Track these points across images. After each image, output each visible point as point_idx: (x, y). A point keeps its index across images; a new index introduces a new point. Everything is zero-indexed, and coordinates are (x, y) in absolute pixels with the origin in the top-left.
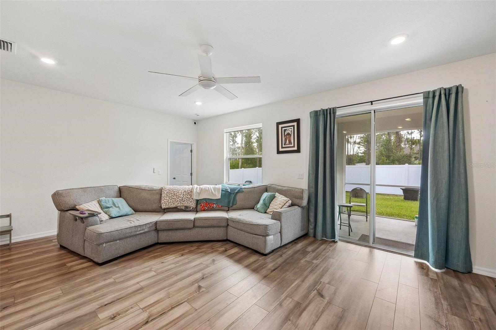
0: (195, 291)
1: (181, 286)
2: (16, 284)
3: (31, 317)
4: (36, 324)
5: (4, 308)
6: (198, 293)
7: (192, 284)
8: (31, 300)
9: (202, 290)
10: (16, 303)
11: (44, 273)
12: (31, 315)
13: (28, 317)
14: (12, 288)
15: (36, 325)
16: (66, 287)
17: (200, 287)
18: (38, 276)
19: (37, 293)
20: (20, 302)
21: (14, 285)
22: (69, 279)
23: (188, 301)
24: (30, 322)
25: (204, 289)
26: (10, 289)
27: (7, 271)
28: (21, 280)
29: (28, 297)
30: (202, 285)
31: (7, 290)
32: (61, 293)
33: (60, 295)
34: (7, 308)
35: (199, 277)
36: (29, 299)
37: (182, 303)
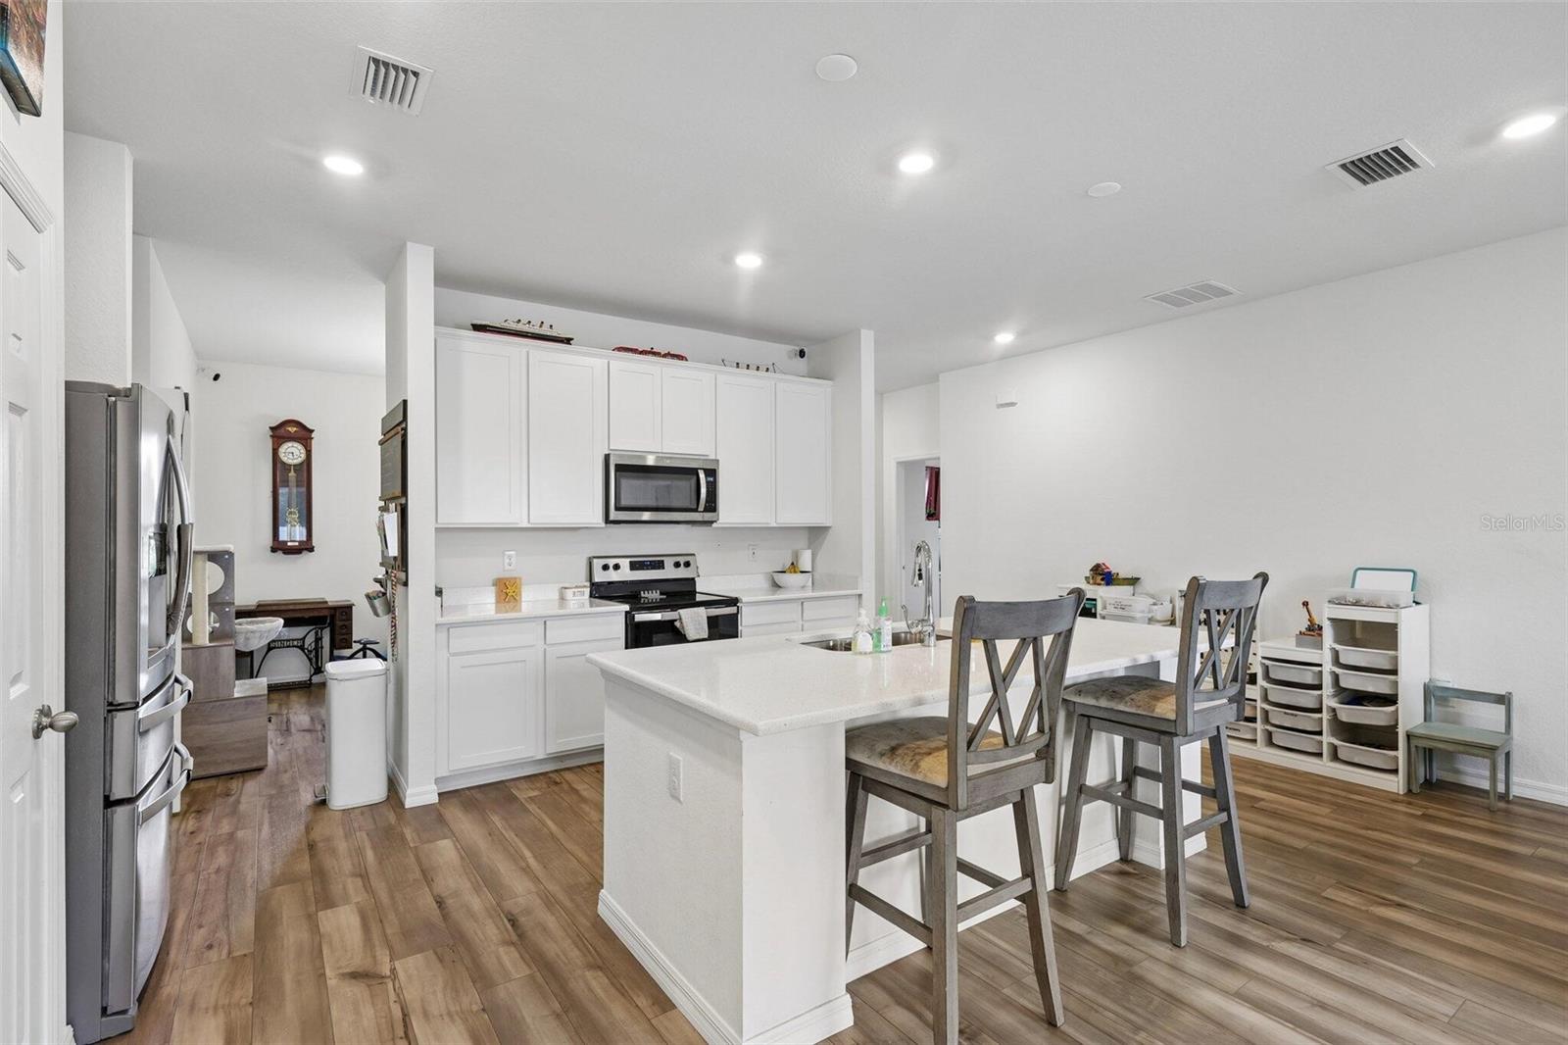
2: (1390, 906)
3: (1313, 1005)
4: (1300, 1027)
5: (1304, 940)
8: (1368, 968)
10: (1334, 949)
11: (1481, 926)
12: (1321, 999)
13: (1312, 998)
14: (1372, 908)
15: (1298, 1029)
16: (1486, 1012)
18: (1460, 924)
19: (1396, 963)
20: (1344, 952)
21: (1382, 904)
22: (1522, 998)
24: (1298, 1010)
26: (1363, 908)
27: (1415, 861)
28: (1408, 903)
29: (1366, 955)
31: (1358, 906)
32: (1446, 1015)
33: (1438, 1016)
34: (1309, 944)
36: (1366, 963)
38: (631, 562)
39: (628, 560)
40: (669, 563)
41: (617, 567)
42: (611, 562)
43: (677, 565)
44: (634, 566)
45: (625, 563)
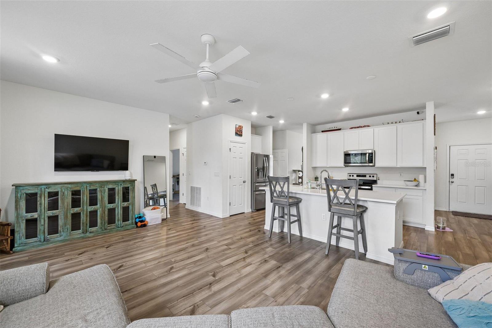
0: (218, 273)
1: (230, 277)
6: (215, 272)
7: (220, 280)
9: (212, 273)
17: (214, 276)
23: (222, 267)
25: (210, 274)
30: (212, 277)
35: (214, 286)
37: (226, 266)
38: (357, 175)
39: (356, 175)
40: (368, 176)
41: (353, 176)
42: (351, 175)
43: (370, 176)
44: (357, 176)
45: (355, 176)
